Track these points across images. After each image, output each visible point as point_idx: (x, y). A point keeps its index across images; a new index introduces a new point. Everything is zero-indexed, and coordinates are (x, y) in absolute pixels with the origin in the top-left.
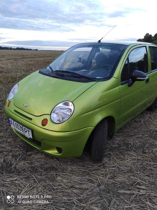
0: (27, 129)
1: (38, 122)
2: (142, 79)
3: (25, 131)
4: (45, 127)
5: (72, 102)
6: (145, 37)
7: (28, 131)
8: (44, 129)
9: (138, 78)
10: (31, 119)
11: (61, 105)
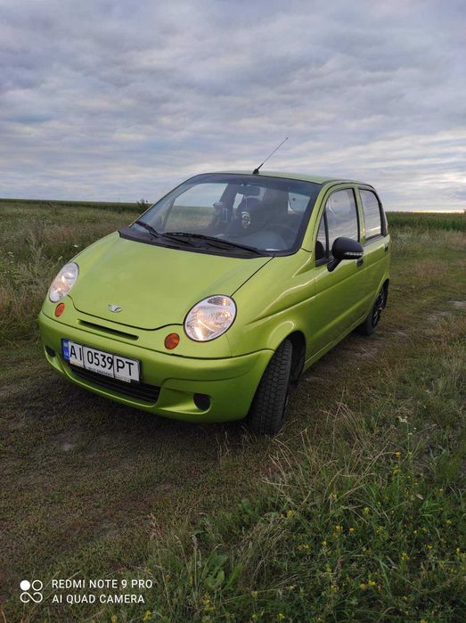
0: (124, 360)
1: (158, 340)
2: (351, 254)
3: (118, 367)
4: (174, 351)
5: (230, 297)
7: (127, 365)
8: (173, 355)
9: (348, 253)
10: (135, 338)
11: (205, 303)
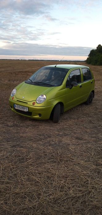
1: (31, 103)
5: (45, 95)
6: (97, 48)
7: (26, 108)
8: (34, 106)
9: (74, 85)
10: (27, 103)
11: (40, 96)
